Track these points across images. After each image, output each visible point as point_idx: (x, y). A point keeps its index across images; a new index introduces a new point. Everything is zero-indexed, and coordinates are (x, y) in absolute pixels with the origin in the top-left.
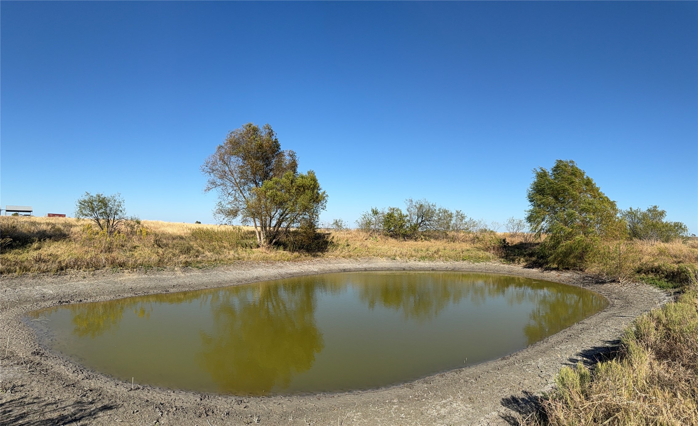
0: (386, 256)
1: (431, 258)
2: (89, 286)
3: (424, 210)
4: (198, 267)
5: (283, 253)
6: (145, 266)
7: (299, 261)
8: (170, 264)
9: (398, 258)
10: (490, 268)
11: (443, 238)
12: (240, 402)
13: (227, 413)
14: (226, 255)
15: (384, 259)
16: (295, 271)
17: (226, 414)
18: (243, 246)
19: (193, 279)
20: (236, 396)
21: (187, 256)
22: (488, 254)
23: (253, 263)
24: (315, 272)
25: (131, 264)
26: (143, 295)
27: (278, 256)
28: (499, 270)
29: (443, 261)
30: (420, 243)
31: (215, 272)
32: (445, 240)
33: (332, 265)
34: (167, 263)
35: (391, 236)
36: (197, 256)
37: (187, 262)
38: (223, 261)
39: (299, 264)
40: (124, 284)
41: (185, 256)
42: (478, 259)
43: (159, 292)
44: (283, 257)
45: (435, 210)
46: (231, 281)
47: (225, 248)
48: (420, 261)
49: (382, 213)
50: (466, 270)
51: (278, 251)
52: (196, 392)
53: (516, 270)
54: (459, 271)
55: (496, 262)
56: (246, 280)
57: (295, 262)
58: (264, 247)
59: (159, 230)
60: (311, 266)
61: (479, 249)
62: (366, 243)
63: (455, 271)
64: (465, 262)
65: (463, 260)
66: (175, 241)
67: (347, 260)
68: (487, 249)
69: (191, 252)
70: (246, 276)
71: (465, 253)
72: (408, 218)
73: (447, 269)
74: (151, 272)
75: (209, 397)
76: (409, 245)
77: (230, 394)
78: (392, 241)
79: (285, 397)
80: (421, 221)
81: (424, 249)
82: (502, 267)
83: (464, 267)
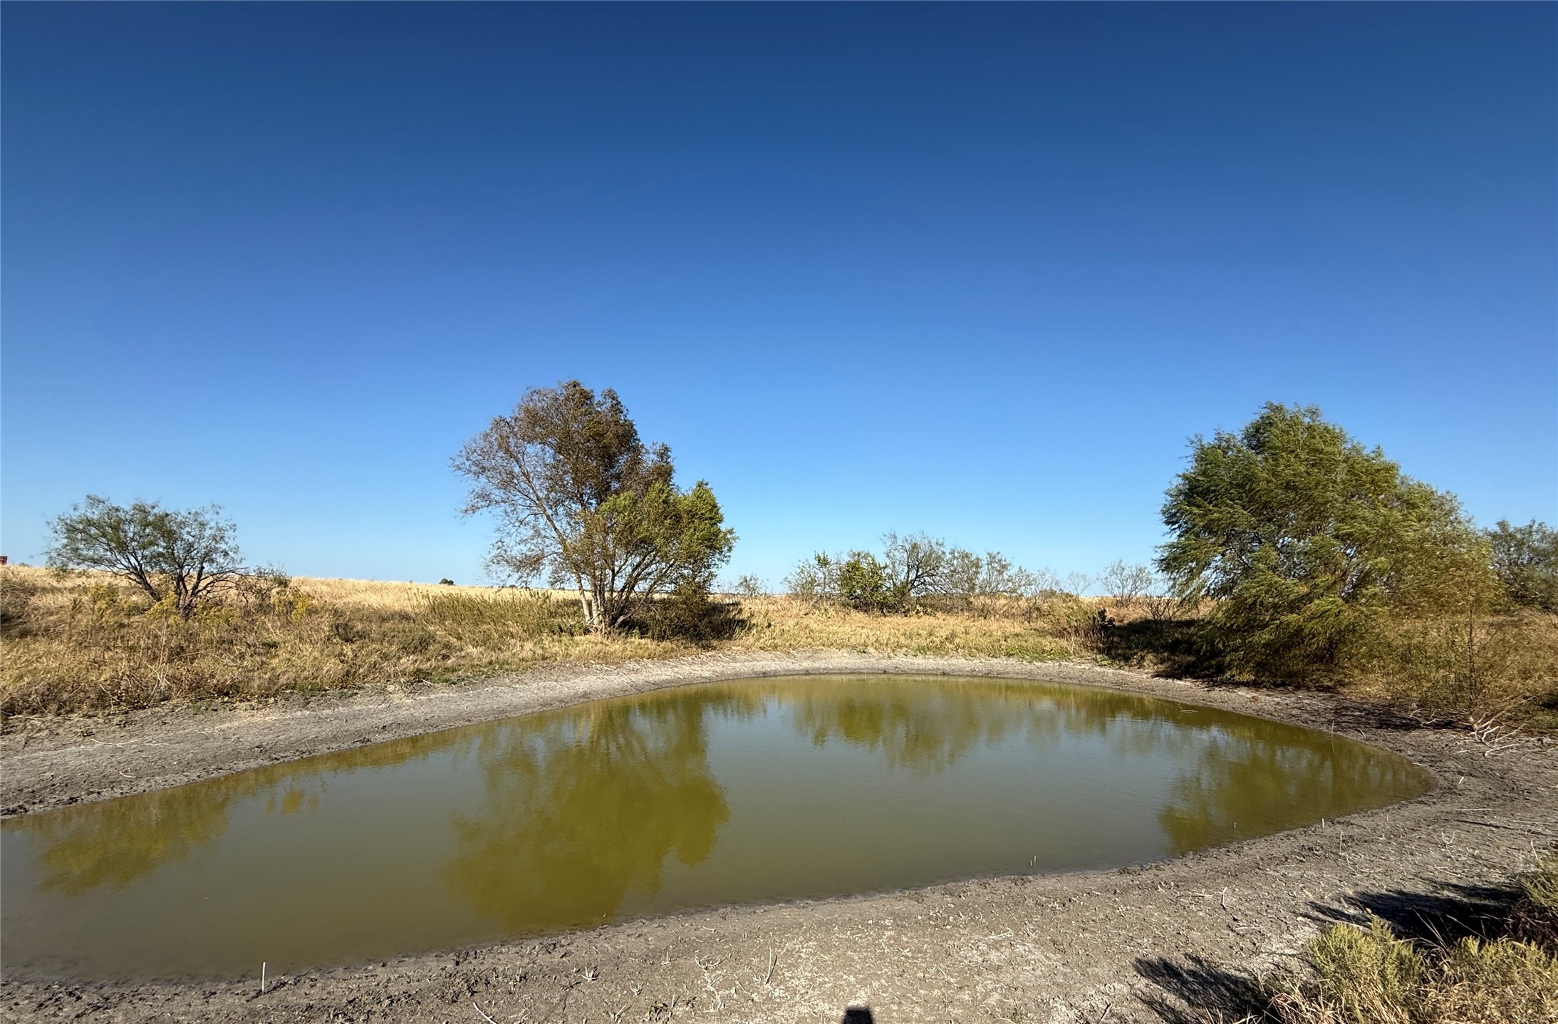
0: (847, 646)
1: (939, 650)
2: (108, 755)
3: (921, 555)
4: (446, 681)
5: (639, 644)
6: (301, 689)
7: (672, 658)
8: (374, 678)
9: (871, 649)
10: (1069, 673)
11: (962, 610)
12: (552, 947)
13: (521, 978)
14: (515, 650)
15: (844, 652)
16: (664, 677)
17: (518, 980)
18: (553, 632)
19: (436, 708)
20: (542, 936)
21: (420, 657)
22: (1063, 643)
23: (576, 665)
24: (706, 678)
25: (259, 686)
26: (296, 758)
27: (629, 649)
28: (1092, 680)
29: (964, 656)
30: (914, 620)
31: (490, 689)
32: (966, 614)
33: (739, 664)
34: (365, 676)
35: (856, 607)
36: (445, 657)
37: (419, 670)
38: (507, 664)
39: (672, 664)
40: (233, 738)
41: (415, 658)
42: (1040, 654)
43: (345, 746)
44: (640, 652)
45: (944, 553)
46: (527, 706)
47: (512, 637)
48: (916, 656)
49: (837, 563)
50: (1015, 676)
51: (629, 640)
52: (444, 950)
53: (1134, 680)
54: (1000, 678)
55: (1083, 661)
56: (561, 701)
57: (664, 659)
58: (599, 632)
59: (345, 601)
60: (696, 667)
61: (1042, 633)
62: (805, 621)
63: (990, 677)
64: (1012, 660)
65: (1009, 655)
66: (388, 625)
67: (770, 655)
68: (1061, 634)
69: (431, 647)
70: (561, 692)
71: (1011, 641)
72: (889, 571)
73: (974, 673)
74: (322, 701)
75: (476, 953)
76: (892, 625)
77: (528, 937)
78: (858, 616)
79: (651, 920)
80: (914, 577)
81: (924, 633)
82: (1099, 673)
83: (1010, 669)
